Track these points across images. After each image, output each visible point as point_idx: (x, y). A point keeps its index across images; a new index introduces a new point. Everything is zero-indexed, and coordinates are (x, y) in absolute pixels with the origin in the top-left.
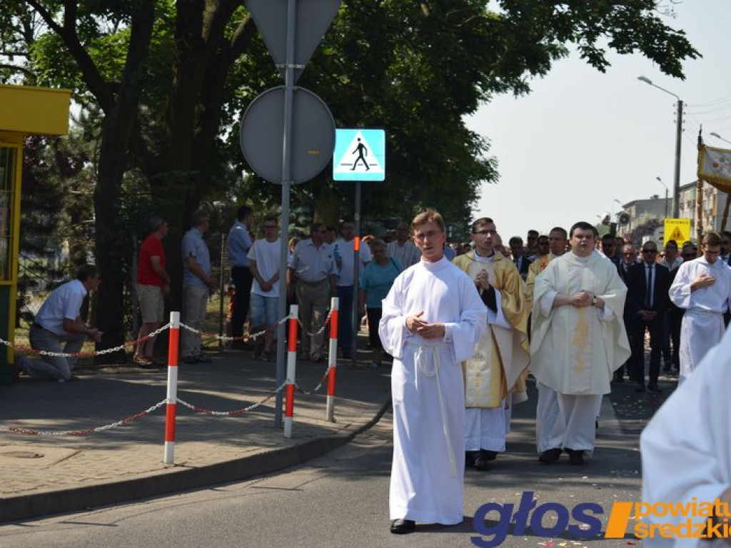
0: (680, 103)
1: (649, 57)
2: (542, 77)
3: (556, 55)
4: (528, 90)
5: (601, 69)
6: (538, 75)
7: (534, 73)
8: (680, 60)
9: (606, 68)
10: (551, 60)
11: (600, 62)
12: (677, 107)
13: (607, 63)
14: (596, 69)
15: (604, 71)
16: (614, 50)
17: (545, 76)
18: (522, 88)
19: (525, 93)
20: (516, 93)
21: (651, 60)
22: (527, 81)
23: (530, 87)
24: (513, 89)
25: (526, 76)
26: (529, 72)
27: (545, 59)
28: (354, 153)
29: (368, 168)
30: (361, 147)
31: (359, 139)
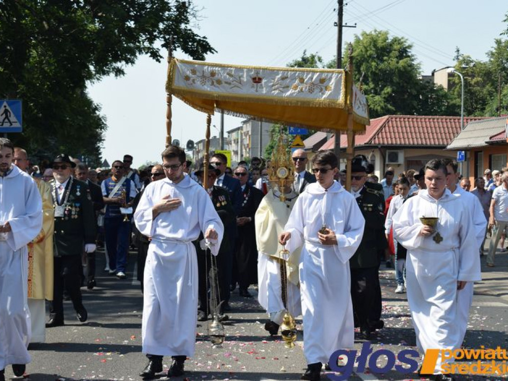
1: (186, 53)
2: (132, 66)
3: (140, 52)
4: (123, 73)
5: (158, 61)
6: (130, 64)
7: (127, 63)
8: (205, 54)
9: (161, 60)
10: (137, 54)
11: (157, 56)
13: (161, 57)
14: (155, 60)
15: (160, 62)
16: (164, 48)
17: (134, 65)
18: (119, 72)
19: (122, 75)
20: (116, 75)
21: (187, 54)
22: (122, 68)
23: (125, 71)
24: (115, 73)
25: (121, 65)
26: (123, 62)
27: (134, 54)
28: (2, 115)
29: (11, 125)
30: (6, 111)
31: (5, 107)
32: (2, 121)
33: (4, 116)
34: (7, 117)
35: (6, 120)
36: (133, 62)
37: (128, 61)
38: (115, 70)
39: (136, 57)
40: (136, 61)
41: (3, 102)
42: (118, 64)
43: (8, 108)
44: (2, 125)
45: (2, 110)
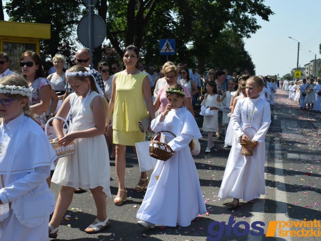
0: (299, 43)
3: (258, 28)
4: (250, 37)
7: (252, 33)
8: (268, 15)
10: (257, 29)
12: (298, 44)
16: (251, 14)
18: (249, 37)
19: (250, 38)
20: (247, 38)
23: (251, 36)
26: (251, 33)
27: (255, 29)
28: (166, 46)
29: (170, 51)
30: (168, 44)
31: (167, 42)
32: (165, 49)
33: (167, 47)
34: (168, 47)
35: (168, 49)
36: (255, 33)
37: (253, 32)
39: (256, 30)
40: (256, 32)
41: (166, 40)
42: (249, 34)
43: (168, 43)
44: (166, 51)
45: (166, 44)
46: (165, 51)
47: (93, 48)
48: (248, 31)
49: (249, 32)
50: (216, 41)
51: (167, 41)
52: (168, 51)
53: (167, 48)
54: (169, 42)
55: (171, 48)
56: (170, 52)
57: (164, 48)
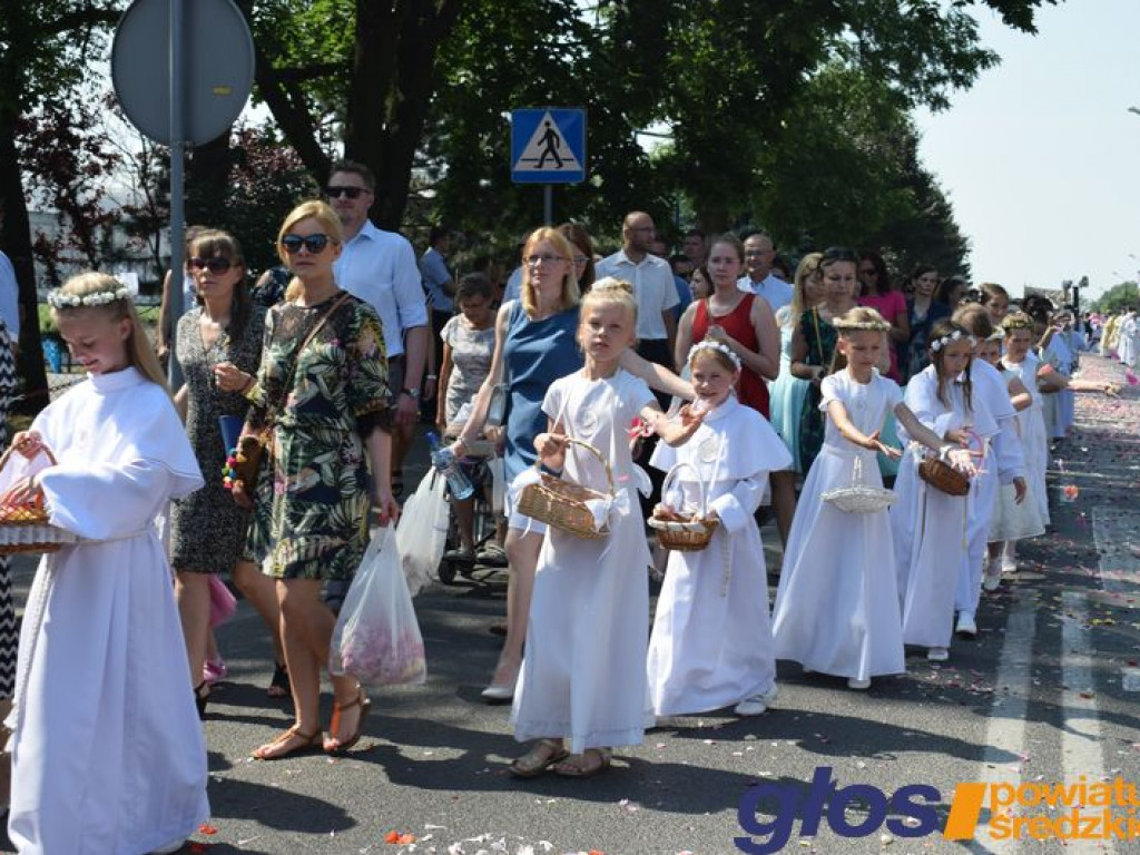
2: (967, 91)
3: (985, 64)
4: (947, 105)
6: (962, 87)
7: (957, 85)
10: (979, 69)
17: (970, 89)
18: (939, 103)
19: (943, 109)
20: (933, 109)
22: (946, 94)
23: (950, 101)
24: (930, 105)
25: (946, 89)
26: (950, 84)
27: (971, 68)
28: (540, 144)
29: (561, 165)
30: (550, 135)
31: (548, 124)
32: (539, 157)
33: (545, 145)
34: (551, 148)
35: (550, 155)
36: (968, 85)
37: (960, 81)
38: (932, 99)
39: (975, 72)
40: (976, 83)
41: (543, 114)
42: (939, 89)
43: (554, 127)
44: (540, 166)
45: (541, 132)
46: (537, 163)
47: (188, 143)
48: (936, 79)
49: (943, 79)
50: (783, 123)
51: (548, 117)
52: (550, 166)
53: (546, 152)
54: (556, 121)
55: (564, 151)
56: (562, 169)
57: (534, 149)
